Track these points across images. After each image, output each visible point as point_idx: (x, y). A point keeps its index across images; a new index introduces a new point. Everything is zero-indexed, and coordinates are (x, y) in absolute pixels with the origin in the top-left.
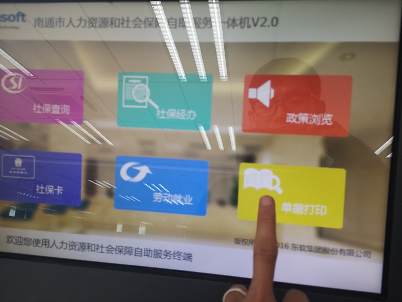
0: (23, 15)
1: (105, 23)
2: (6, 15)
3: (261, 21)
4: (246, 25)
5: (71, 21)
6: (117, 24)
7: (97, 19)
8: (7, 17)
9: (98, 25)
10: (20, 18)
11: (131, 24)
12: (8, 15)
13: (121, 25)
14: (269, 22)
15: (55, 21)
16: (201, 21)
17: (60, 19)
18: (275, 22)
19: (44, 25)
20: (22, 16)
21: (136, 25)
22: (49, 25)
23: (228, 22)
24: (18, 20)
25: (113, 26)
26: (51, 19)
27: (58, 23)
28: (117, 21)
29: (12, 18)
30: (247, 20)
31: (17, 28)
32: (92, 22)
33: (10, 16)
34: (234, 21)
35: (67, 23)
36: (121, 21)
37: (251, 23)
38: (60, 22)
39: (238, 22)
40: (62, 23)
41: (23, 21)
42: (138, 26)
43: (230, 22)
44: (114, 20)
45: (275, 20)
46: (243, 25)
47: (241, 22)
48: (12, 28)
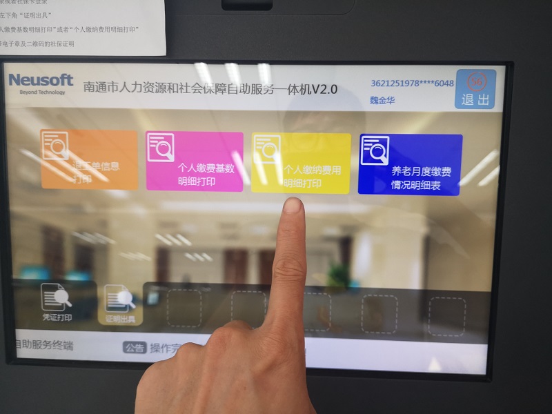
0: (69, 78)
1: (162, 88)
2: (47, 78)
3: (321, 89)
4: (307, 91)
6: (175, 90)
7: (153, 84)
8: (49, 80)
9: (154, 90)
10: (66, 81)
11: (189, 89)
12: (50, 77)
13: (179, 91)
14: (328, 90)
15: (107, 85)
16: (262, 87)
17: (113, 83)
19: (95, 89)
20: (66, 79)
22: (101, 90)
23: (289, 88)
24: (63, 84)
25: (172, 91)
26: (103, 84)
27: (111, 87)
28: (175, 86)
29: (55, 81)
30: (307, 86)
31: (62, 93)
32: (148, 87)
33: (52, 79)
34: (295, 87)
35: (120, 87)
36: (179, 87)
37: (311, 89)
38: (113, 86)
39: (299, 89)
40: (115, 88)
41: (70, 84)
42: (197, 91)
43: (291, 88)
44: (172, 85)
45: (334, 87)
46: (304, 91)
47: (302, 89)
48: (55, 92)
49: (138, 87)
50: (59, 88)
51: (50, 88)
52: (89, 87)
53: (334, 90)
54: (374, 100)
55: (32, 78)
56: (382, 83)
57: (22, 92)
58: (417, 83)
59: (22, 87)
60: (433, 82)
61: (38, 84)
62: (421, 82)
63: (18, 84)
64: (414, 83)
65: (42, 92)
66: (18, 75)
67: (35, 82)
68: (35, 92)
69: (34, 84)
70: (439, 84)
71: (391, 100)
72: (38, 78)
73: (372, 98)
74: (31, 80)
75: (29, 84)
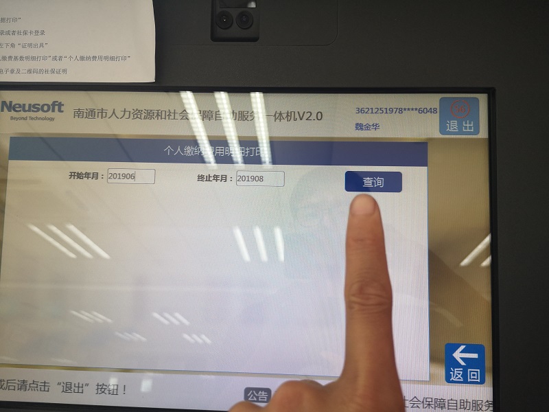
0: (60, 105)
1: (150, 115)
2: (39, 105)
3: (307, 115)
4: (292, 118)
5: (114, 112)
6: (163, 116)
7: (142, 111)
8: (40, 107)
9: (143, 117)
10: (57, 108)
11: (177, 116)
12: (41, 104)
13: (167, 117)
14: (314, 116)
15: (97, 112)
16: (249, 114)
17: (102, 110)
18: (320, 117)
19: (85, 116)
20: (57, 106)
21: (183, 116)
22: (90, 117)
23: (275, 115)
24: (53, 111)
25: (160, 117)
26: (92, 111)
27: (100, 114)
28: (164, 113)
29: (46, 108)
30: (293, 113)
31: (52, 119)
32: (137, 114)
33: (43, 105)
34: (280, 114)
36: (167, 114)
37: (297, 116)
38: (102, 112)
39: (284, 116)
40: (104, 114)
41: (60, 111)
42: (184, 118)
43: (277, 115)
44: (160, 112)
45: (319, 114)
46: (289, 118)
47: (288, 116)
48: (45, 119)
49: (127, 114)
50: (50, 114)
51: (40, 114)
52: (78, 113)
53: (319, 117)
54: (359, 126)
55: (24, 105)
56: (366, 110)
57: (12, 118)
58: (401, 111)
59: (13, 113)
60: (416, 109)
61: (29, 110)
62: (405, 109)
63: (9, 111)
64: (398, 110)
65: (32, 119)
66: (11, 102)
67: (27, 108)
68: (25, 119)
69: (25, 111)
70: (423, 112)
71: (376, 126)
72: (30, 105)
73: (357, 124)
74: (23, 107)
75: (20, 111)
